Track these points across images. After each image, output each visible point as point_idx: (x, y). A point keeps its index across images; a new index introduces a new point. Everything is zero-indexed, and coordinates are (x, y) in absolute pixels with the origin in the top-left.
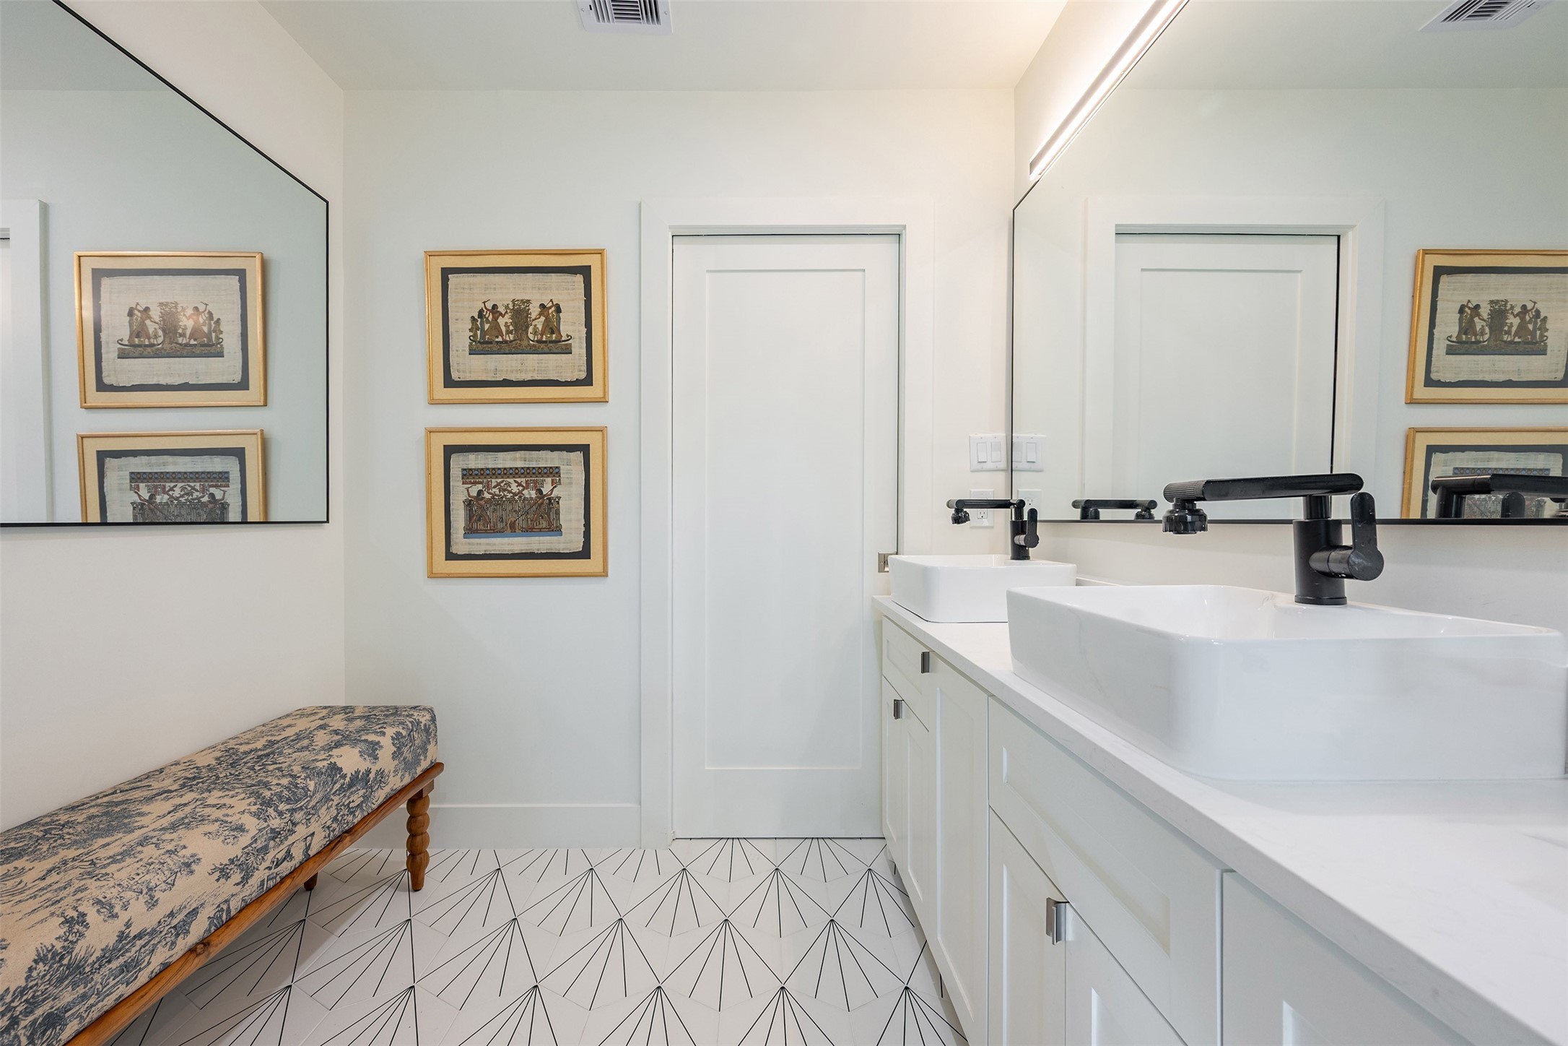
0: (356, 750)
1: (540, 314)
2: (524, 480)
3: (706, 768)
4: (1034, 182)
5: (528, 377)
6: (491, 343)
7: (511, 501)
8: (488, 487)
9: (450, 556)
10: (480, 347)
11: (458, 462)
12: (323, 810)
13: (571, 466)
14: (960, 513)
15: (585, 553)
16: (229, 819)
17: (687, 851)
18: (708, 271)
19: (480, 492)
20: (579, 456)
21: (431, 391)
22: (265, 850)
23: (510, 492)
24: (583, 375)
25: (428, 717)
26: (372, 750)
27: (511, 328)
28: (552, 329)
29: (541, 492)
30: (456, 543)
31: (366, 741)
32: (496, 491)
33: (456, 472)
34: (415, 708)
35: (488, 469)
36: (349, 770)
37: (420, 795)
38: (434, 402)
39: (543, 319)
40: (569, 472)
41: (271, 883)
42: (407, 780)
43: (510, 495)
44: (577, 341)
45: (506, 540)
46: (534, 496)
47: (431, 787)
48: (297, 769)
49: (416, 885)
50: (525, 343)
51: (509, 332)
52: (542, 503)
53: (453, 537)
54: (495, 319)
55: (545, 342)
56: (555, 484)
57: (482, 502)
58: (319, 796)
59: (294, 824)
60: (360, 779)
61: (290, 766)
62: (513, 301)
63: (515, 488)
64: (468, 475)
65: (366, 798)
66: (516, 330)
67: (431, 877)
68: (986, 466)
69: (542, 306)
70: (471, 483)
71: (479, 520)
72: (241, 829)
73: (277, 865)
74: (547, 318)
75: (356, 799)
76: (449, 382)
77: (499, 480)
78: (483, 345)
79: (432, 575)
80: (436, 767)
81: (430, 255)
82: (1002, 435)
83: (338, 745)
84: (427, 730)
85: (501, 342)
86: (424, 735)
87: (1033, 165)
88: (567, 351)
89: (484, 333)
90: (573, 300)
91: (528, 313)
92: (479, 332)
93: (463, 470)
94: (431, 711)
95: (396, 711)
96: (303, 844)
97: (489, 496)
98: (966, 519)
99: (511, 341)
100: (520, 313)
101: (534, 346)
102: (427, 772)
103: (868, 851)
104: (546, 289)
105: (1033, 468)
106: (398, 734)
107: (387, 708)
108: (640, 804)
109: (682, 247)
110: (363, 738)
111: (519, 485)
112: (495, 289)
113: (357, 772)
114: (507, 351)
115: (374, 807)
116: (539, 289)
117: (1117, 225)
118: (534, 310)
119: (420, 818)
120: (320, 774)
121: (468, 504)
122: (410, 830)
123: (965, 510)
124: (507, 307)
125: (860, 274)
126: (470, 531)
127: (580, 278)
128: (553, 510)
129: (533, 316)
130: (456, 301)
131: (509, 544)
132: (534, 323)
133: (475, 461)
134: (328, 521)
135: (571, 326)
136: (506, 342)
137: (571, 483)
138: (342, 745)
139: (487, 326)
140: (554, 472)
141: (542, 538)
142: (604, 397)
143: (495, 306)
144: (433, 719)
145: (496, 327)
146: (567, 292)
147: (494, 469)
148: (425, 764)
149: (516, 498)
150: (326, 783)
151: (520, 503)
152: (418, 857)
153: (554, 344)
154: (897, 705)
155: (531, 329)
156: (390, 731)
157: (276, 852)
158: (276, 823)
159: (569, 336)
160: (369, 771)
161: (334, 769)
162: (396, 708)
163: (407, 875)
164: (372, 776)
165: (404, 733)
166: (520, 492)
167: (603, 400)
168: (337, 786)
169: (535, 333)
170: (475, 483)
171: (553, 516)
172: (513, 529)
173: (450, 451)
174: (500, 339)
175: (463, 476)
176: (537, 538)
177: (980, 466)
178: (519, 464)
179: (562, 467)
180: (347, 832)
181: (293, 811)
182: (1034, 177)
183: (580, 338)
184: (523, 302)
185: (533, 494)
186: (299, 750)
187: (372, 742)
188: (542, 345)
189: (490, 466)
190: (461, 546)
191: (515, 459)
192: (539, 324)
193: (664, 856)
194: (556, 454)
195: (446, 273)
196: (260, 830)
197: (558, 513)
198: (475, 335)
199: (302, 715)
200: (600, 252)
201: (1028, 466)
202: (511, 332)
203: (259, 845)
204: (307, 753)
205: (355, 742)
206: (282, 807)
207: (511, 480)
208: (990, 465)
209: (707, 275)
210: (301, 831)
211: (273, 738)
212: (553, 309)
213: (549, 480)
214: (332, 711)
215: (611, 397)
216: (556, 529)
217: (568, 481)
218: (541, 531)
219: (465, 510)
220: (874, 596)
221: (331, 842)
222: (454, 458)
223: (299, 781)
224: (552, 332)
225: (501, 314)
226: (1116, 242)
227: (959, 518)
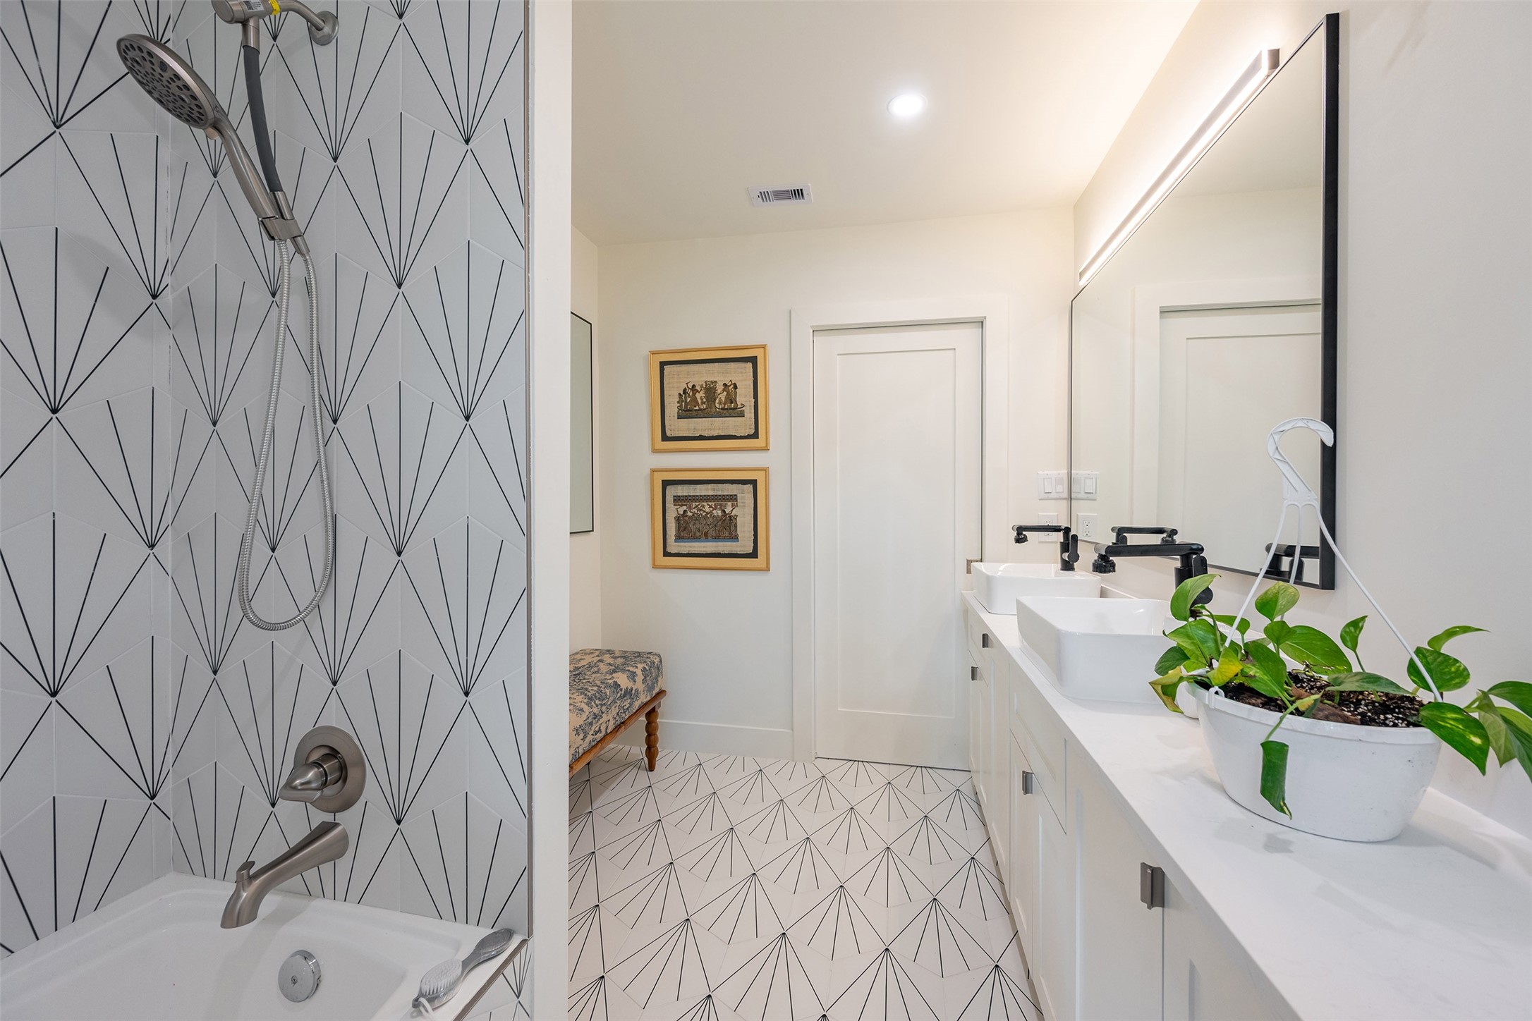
0: (625, 675)
1: (724, 390)
2: (713, 503)
3: (839, 709)
4: (1083, 287)
5: (715, 433)
6: (691, 411)
7: (705, 517)
8: (690, 508)
9: (666, 554)
10: (685, 413)
11: (672, 491)
12: (613, 708)
13: (745, 494)
14: (1021, 535)
15: (754, 555)
16: (577, 705)
17: (826, 766)
18: (838, 355)
19: (685, 511)
20: (750, 487)
21: (653, 444)
22: (591, 724)
23: (704, 511)
24: (752, 432)
25: (658, 659)
26: (633, 676)
27: (704, 400)
28: (731, 400)
29: (725, 512)
30: (670, 545)
31: (629, 670)
32: (695, 510)
33: (669, 498)
34: (650, 653)
35: (690, 496)
36: (623, 687)
37: (653, 710)
38: (655, 451)
39: (725, 393)
40: (743, 498)
41: (593, 743)
42: (649, 698)
43: (704, 514)
44: (748, 408)
45: (702, 544)
46: (720, 514)
47: (659, 705)
48: (599, 683)
49: (651, 767)
50: (713, 410)
51: (703, 403)
52: (726, 519)
53: (668, 541)
54: (694, 394)
55: (727, 409)
56: (734, 507)
57: (686, 518)
58: (611, 699)
59: (602, 713)
60: (628, 693)
61: (593, 681)
62: (706, 382)
63: (707, 509)
64: (678, 500)
65: (631, 704)
66: (708, 401)
67: (660, 763)
68: (1051, 496)
69: (725, 385)
70: (679, 505)
71: (685, 530)
72: (582, 710)
73: (596, 734)
74: (728, 394)
75: (627, 704)
76: (665, 438)
77: (697, 504)
78: (686, 412)
79: (655, 567)
80: (662, 693)
81: (653, 353)
82: (1064, 472)
83: (614, 672)
84: (658, 668)
85: (698, 410)
86: (657, 670)
87: (1081, 275)
88: (742, 415)
89: (687, 404)
90: (745, 380)
91: (715, 389)
92: (683, 403)
93: (674, 496)
94: (659, 656)
95: (639, 655)
96: (605, 725)
97: (691, 514)
98: (1024, 540)
99: (704, 409)
100: (710, 390)
101: (719, 412)
102: (658, 694)
103: (959, 779)
104: (727, 373)
105: (1090, 497)
106: (644, 668)
107: (634, 653)
108: (793, 730)
109: (819, 339)
110: (627, 668)
111: (710, 507)
112: (694, 374)
113: (627, 688)
114: (702, 416)
115: (634, 711)
116: (723, 373)
117: (1160, 307)
118: (720, 388)
119: (653, 724)
120: (610, 686)
121: (678, 519)
122: (647, 731)
123: (1024, 533)
124: (702, 386)
125: (953, 351)
126: (679, 538)
127: (750, 365)
128: (733, 524)
129: (719, 392)
130: (669, 383)
131: (704, 547)
132: (719, 396)
133: (682, 491)
134: (593, 531)
135: (744, 397)
136: (701, 410)
137: (744, 506)
138: (617, 672)
139: (689, 400)
140: (733, 498)
141: (725, 543)
142: (767, 446)
143: (694, 386)
144: (661, 661)
145: (695, 400)
146: (741, 374)
147: (694, 496)
148: (657, 690)
149: (708, 515)
150: (614, 692)
151: (711, 519)
152: (652, 749)
153: (735, 412)
154: (974, 670)
155: (717, 401)
156: (640, 666)
157: (595, 727)
158: (596, 710)
159: (743, 406)
160: (632, 689)
161: (616, 685)
162: (638, 653)
163: (646, 760)
164: (633, 692)
165: (647, 668)
166: (711, 512)
167: (766, 449)
168: (619, 695)
169: (720, 403)
170: (682, 505)
171: (732, 528)
172: (706, 537)
173: (665, 484)
174: (697, 408)
175: (674, 500)
176: (722, 543)
177: (1046, 496)
178: (710, 493)
179: (738, 495)
180: (623, 723)
181: (602, 705)
182: (1082, 283)
183: (750, 406)
184: (712, 382)
185: (720, 513)
186: (593, 673)
187: (632, 672)
188: (725, 412)
189: (691, 494)
190: (674, 547)
191: (707, 489)
192: (723, 397)
193: (809, 767)
194: (735, 486)
195: (663, 364)
196: (590, 713)
197: (736, 526)
198: (681, 406)
199: (586, 654)
200: (764, 347)
201: (1086, 496)
202: (704, 403)
203: (590, 720)
204: (599, 675)
205: (624, 671)
206: (598, 702)
207: (705, 504)
208: (1054, 495)
209: (838, 357)
210: (605, 718)
211: (577, 666)
212: (732, 386)
213: (730, 504)
214: (602, 652)
215: (771, 447)
216: (734, 537)
217: (742, 505)
218: (725, 539)
219: (675, 523)
220: (963, 592)
221: (616, 727)
222: (668, 488)
223: (602, 689)
224: (732, 403)
225: (698, 391)
226: (1161, 318)
227: (1020, 539)
